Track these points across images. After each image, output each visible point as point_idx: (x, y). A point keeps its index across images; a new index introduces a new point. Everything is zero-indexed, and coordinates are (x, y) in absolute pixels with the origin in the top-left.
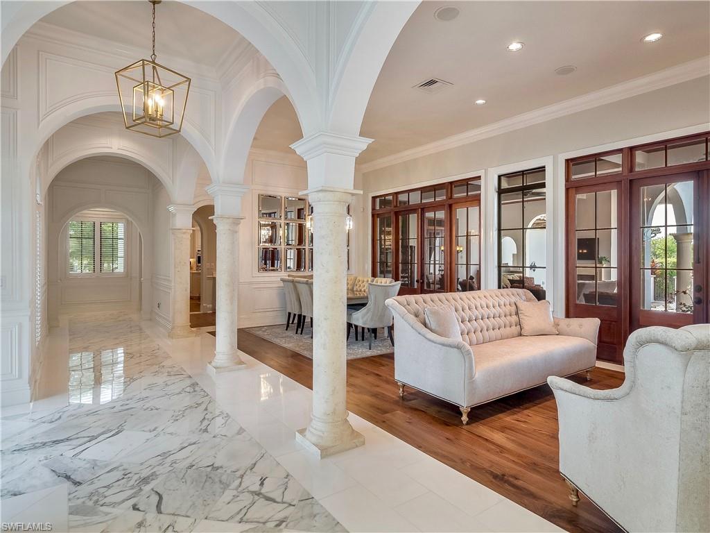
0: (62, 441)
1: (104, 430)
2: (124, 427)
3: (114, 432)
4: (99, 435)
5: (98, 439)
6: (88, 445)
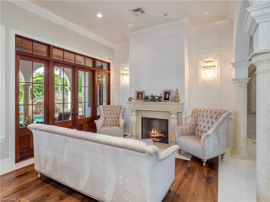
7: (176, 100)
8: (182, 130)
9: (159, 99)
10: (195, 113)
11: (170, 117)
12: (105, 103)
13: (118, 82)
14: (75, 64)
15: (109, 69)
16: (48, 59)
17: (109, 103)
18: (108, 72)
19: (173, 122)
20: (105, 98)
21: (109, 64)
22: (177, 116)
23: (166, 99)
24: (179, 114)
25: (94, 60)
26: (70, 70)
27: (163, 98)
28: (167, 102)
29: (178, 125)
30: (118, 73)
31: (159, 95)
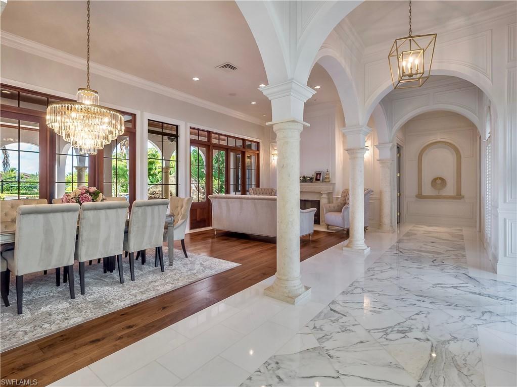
0: (476, 293)
1: (446, 289)
2: (431, 285)
3: (440, 285)
4: (450, 287)
5: (452, 285)
6: (459, 285)
7: (326, 180)
8: (330, 207)
9: (311, 180)
10: (345, 193)
11: (322, 197)
12: (253, 186)
13: (268, 163)
14: (228, 146)
15: (258, 149)
16: (209, 144)
17: (258, 185)
18: (257, 152)
19: (324, 202)
20: (253, 181)
21: (258, 143)
22: (328, 196)
23: (317, 180)
24: (330, 194)
25: (244, 140)
26: (223, 152)
27: (314, 179)
28: (319, 183)
29: (329, 203)
30: (268, 154)
31: (311, 176)
